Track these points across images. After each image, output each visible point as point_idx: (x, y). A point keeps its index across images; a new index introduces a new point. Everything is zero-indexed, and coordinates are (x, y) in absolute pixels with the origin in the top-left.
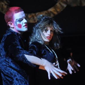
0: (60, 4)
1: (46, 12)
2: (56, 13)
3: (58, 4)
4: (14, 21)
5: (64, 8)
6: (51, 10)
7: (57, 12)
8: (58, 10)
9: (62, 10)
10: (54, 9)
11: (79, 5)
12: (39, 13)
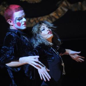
0: (61, 8)
1: (47, 16)
2: (57, 17)
3: (59, 9)
4: (13, 19)
5: (65, 13)
6: (53, 14)
7: (59, 16)
8: (60, 15)
9: (63, 15)
10: (55, 14)
11: (79, 9)
12: (41, 17)
